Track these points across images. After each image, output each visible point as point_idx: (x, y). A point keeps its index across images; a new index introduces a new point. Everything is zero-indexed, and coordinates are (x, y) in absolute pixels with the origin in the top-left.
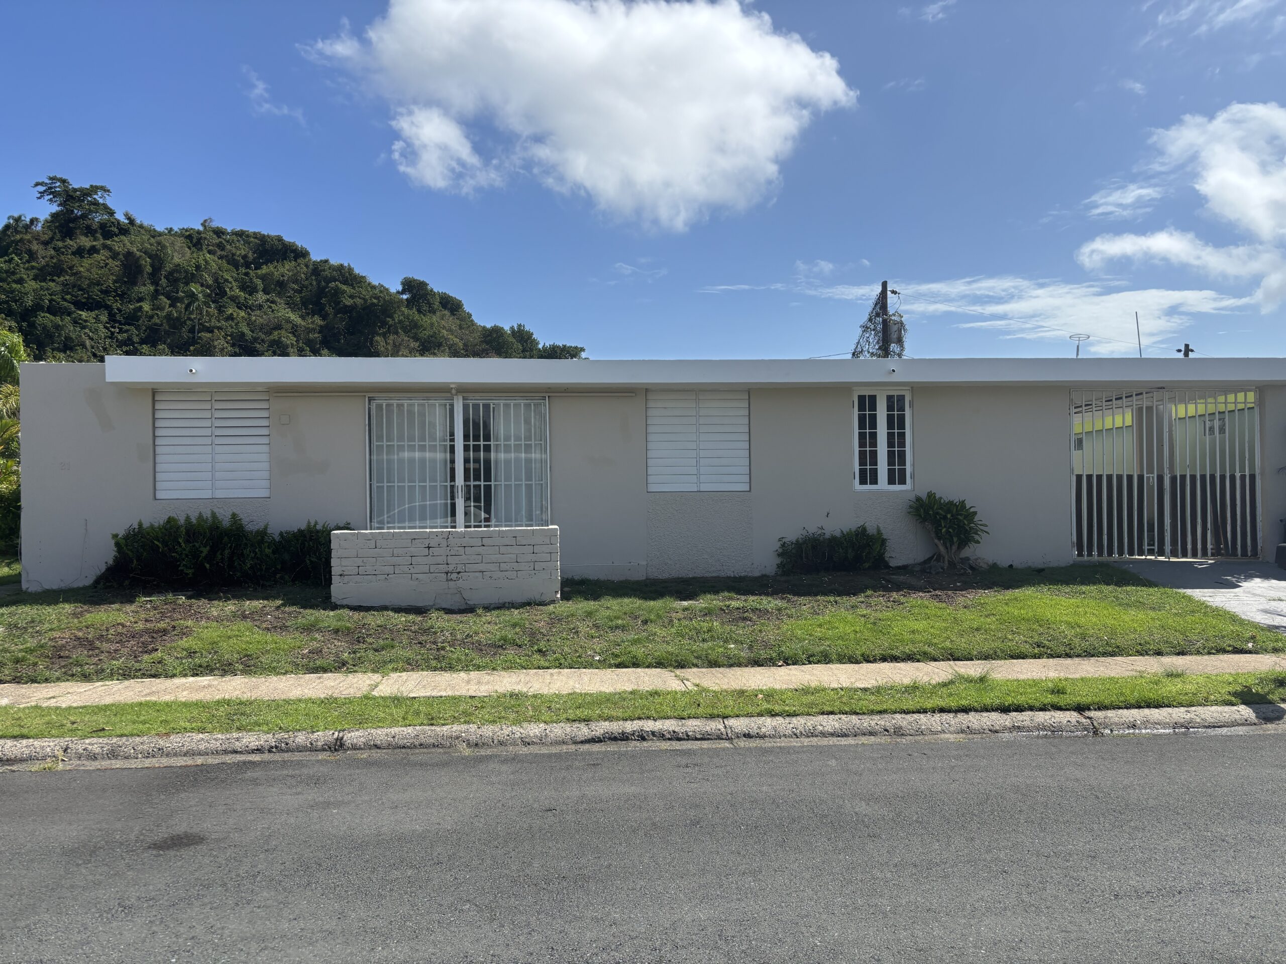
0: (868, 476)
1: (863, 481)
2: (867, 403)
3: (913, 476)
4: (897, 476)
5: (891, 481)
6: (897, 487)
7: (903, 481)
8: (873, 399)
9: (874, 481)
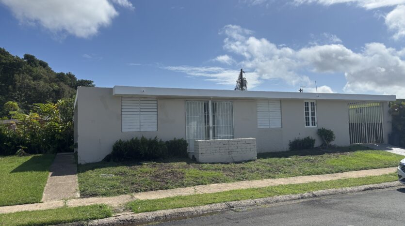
0: (308, 124)
1: (306, 125)
2: (306, 104)
3: (317, 124)
4: (314, 124)
5: (312, 125)
6: (314, 127)
7: (315, 125)
8: (308, 103)
9: (309, 125)
